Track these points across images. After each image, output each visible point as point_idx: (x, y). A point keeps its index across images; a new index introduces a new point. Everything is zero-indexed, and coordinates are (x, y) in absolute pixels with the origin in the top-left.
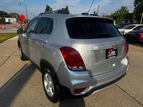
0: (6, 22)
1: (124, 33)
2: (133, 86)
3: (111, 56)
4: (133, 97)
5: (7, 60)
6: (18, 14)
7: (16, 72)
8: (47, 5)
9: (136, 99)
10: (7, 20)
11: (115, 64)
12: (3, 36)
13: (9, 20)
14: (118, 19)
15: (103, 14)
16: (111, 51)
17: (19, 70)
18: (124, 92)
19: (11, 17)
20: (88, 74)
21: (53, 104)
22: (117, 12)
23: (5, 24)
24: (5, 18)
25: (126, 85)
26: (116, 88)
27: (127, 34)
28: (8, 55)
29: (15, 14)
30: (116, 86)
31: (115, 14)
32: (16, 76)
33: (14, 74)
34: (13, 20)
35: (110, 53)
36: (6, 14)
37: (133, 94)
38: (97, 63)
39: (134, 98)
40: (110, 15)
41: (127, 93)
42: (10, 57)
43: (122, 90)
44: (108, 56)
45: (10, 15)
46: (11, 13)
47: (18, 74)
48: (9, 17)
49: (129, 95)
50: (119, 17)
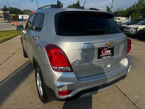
0: (19, 18)
1: (138, 30)
2: (136, 89)
3: (104, 56)
4: (134, 102)
5: (11, 56)
6: (31, 11)
7: (16, 69)
8: (58, 1)
9: (137, 105)
10: (20, 17)
11: (110, 65)
12: (14, 33)
13: (22, 17)
14: (134, 14)
15: (118, 9)
16: (106, 50)
17: (19, 67)
18: (124, 96)
19: (25, 14)
20: (75, 76)
21: (44, 104)
22: (134, 6)
23: (18, 21)
24: (19, 15)
25: (129, 88)
26: (116, 91)
27: (140, 30)
28: (13, 52)
29: (28, 11)
30: (117, 89)
31: (131, 8)
32: (16, 73)
33: (14, 70)
34: (26, 17)
35: (104, 52)
36: (20, 11)
37: (134, 99)
38: (87, 64)
39: (134, 104)
40: (126, 9)
41: (128, 97)
42: (14, 53)
43: (123, 93)
44: (101, 56)
45: (23, 12)
46: (24, 10)
47: (18, 71)
48: (22, 14)
49: (130, 100)
50: (136, 12)
